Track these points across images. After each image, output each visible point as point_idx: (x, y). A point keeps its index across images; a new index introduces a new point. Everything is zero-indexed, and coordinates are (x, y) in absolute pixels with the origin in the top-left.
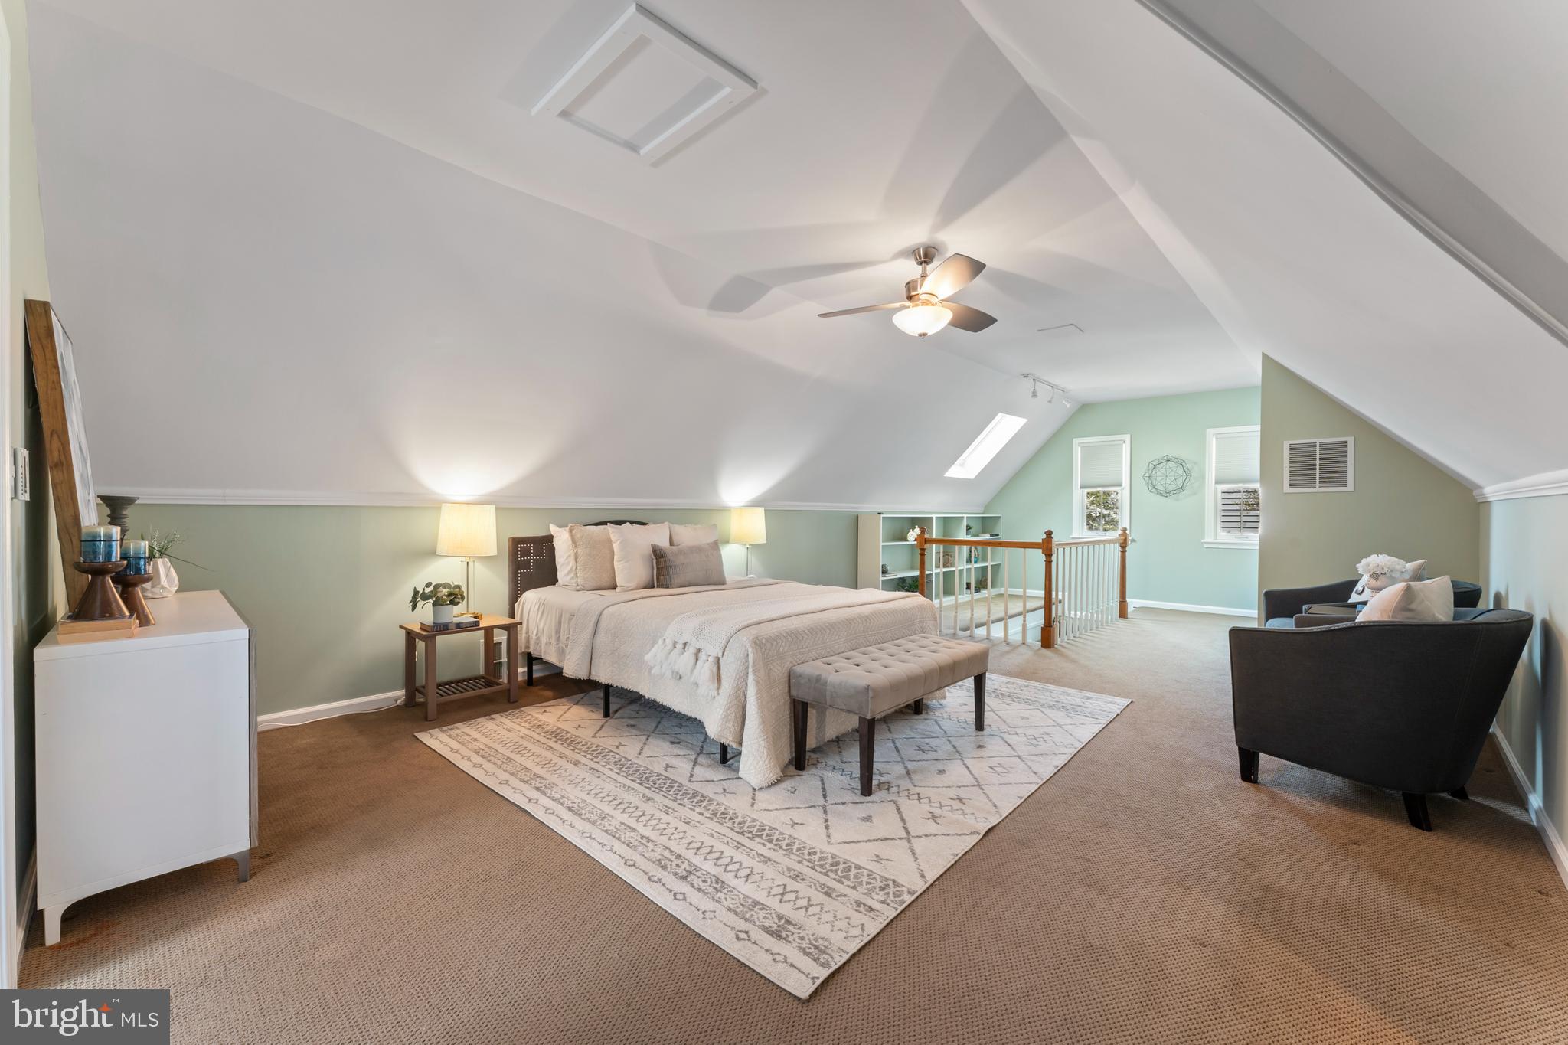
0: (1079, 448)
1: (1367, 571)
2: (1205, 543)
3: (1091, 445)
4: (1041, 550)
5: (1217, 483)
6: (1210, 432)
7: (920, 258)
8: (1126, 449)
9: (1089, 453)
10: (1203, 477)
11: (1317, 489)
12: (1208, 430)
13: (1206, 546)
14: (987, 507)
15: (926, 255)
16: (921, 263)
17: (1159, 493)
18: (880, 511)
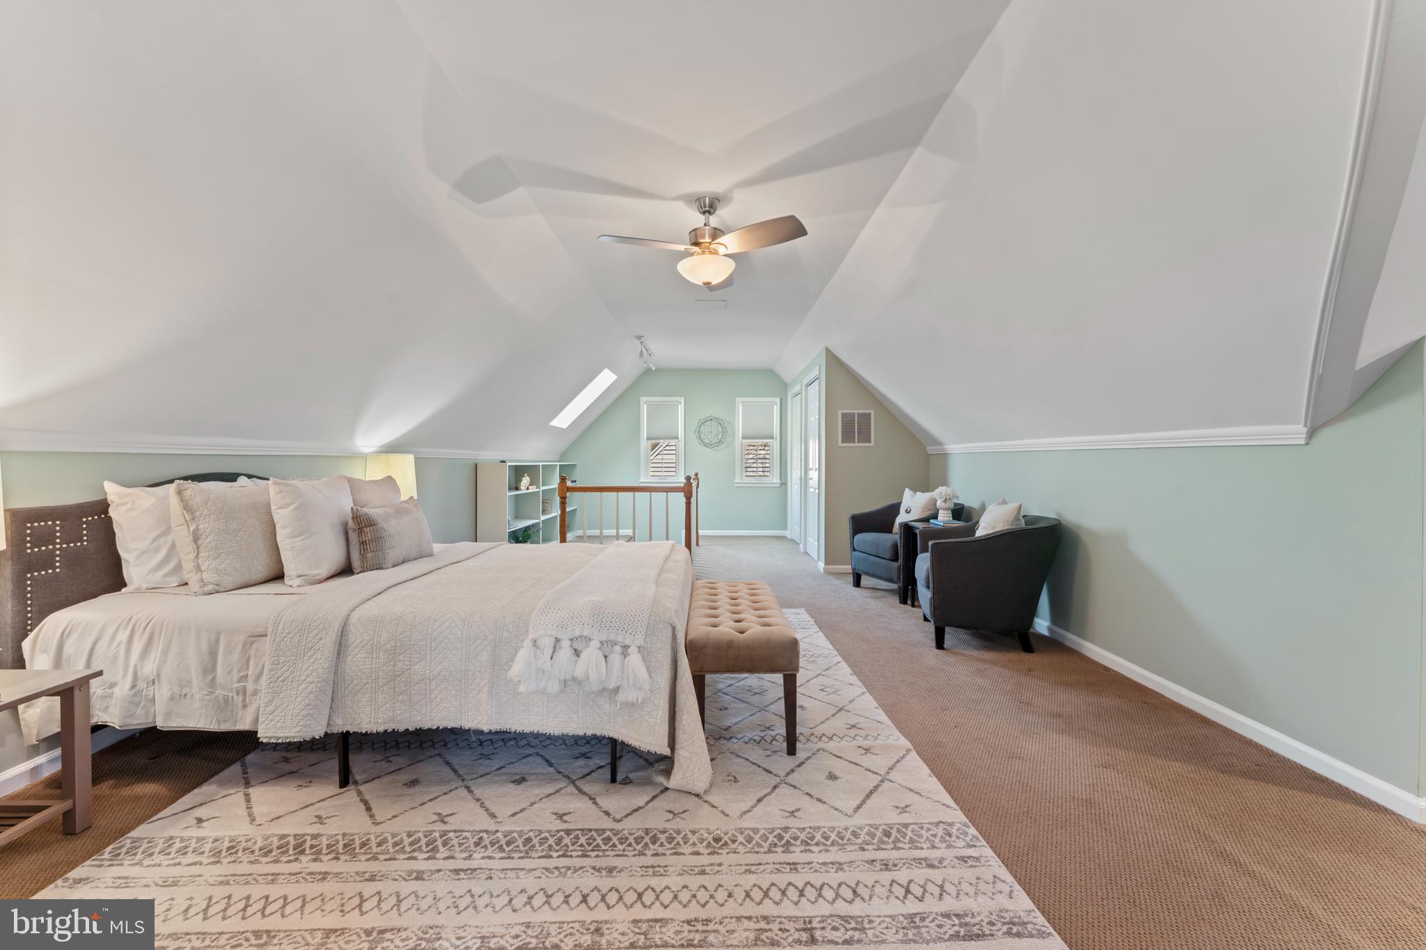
0: (645, 406)
1: (941, 498)
2: (737, 483)
3: (657, 403)
4: (683, 494)
5: (743, 438)
6: (739, 400)
7: (705, 207)
8: (681, 408)
9: (653, 409)
10: (734, 434)
11: (856, 444)
12: (737, 398)
13: (736, 485)
14: (563, 456)
15: (711, 206)
16: (704, 213)
17: (706, 445)
18: (503, 459)
